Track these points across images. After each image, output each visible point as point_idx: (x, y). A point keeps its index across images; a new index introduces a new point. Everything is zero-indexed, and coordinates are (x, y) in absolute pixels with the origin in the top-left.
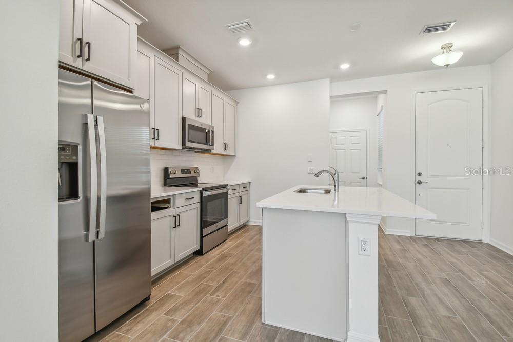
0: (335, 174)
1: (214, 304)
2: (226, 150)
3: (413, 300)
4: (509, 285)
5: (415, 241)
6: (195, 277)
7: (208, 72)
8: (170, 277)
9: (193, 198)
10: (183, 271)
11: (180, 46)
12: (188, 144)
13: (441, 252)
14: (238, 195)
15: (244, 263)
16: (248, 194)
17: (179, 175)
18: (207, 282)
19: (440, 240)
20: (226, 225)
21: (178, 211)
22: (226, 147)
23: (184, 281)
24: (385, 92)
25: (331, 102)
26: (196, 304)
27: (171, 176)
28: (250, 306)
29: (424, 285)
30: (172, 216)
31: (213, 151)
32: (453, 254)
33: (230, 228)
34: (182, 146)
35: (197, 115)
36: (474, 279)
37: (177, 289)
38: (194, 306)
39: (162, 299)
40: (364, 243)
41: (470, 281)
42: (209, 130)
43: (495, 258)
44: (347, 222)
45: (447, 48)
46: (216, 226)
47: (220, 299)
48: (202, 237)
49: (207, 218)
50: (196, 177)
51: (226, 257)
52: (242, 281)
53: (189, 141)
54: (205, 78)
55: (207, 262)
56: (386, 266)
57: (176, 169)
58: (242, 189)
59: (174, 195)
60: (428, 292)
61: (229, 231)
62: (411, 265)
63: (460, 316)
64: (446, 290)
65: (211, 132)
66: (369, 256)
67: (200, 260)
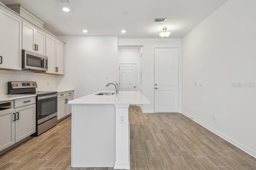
0: (117, 85)
1: (41, 163)
2: (57, 71)
3: (148, 141)
4: (184, 129)
5: (154, 115)
6: (31, 150)
7: (43, 23)
8: (11, 153)
9: (30, 101)
10: (22, 147)
11: (21, 4)
12: (26, 67)
13: (163, 119)
14: (65, 98)
15: (66, 137)
16: (72, 97)
17: (20, 86)
18: (38, 152)
19: (163, 113)
20: (56, 116)
21: (17, 110)
22: (57, 69)
23: (22, 154)
24: (142, 46)
25: (119, 48)
26: (29, 166)
27: (14, 88)
28: (65, 160)
29: (153, 134)
30: (12, 113)
31: (47, 72)
32: (167, 119)
33: (59, 118)
34: (22, 68)
35: (34, 48)
36: (173, 129)
37: (15, 159)
38: (27, 167)
39: (3, 167)
40: (122, 117)
41: (171, 130)
42: (44, 59)
43: (182, 119)
44: (115, 108)
45: (165, 29)
46: (49, 118)
47: (46, 160)
48: (37, 125)
49: (41, 114)
50: (35, 88)
51: (55, 135)
52: (63, 147)
53: (27, 65)
54: (41, 26)
55: (40, 140)
56: (140, 127)
57: (17, 83)
58: (67, 94)
59: (14, 100)
60: (154, 136)
61: (58, 120)
62: (150, 126)
63: (164, 145)
64: (161, 135)
65: (45, 60)
66: (125, 123)
67: (35, 139)
